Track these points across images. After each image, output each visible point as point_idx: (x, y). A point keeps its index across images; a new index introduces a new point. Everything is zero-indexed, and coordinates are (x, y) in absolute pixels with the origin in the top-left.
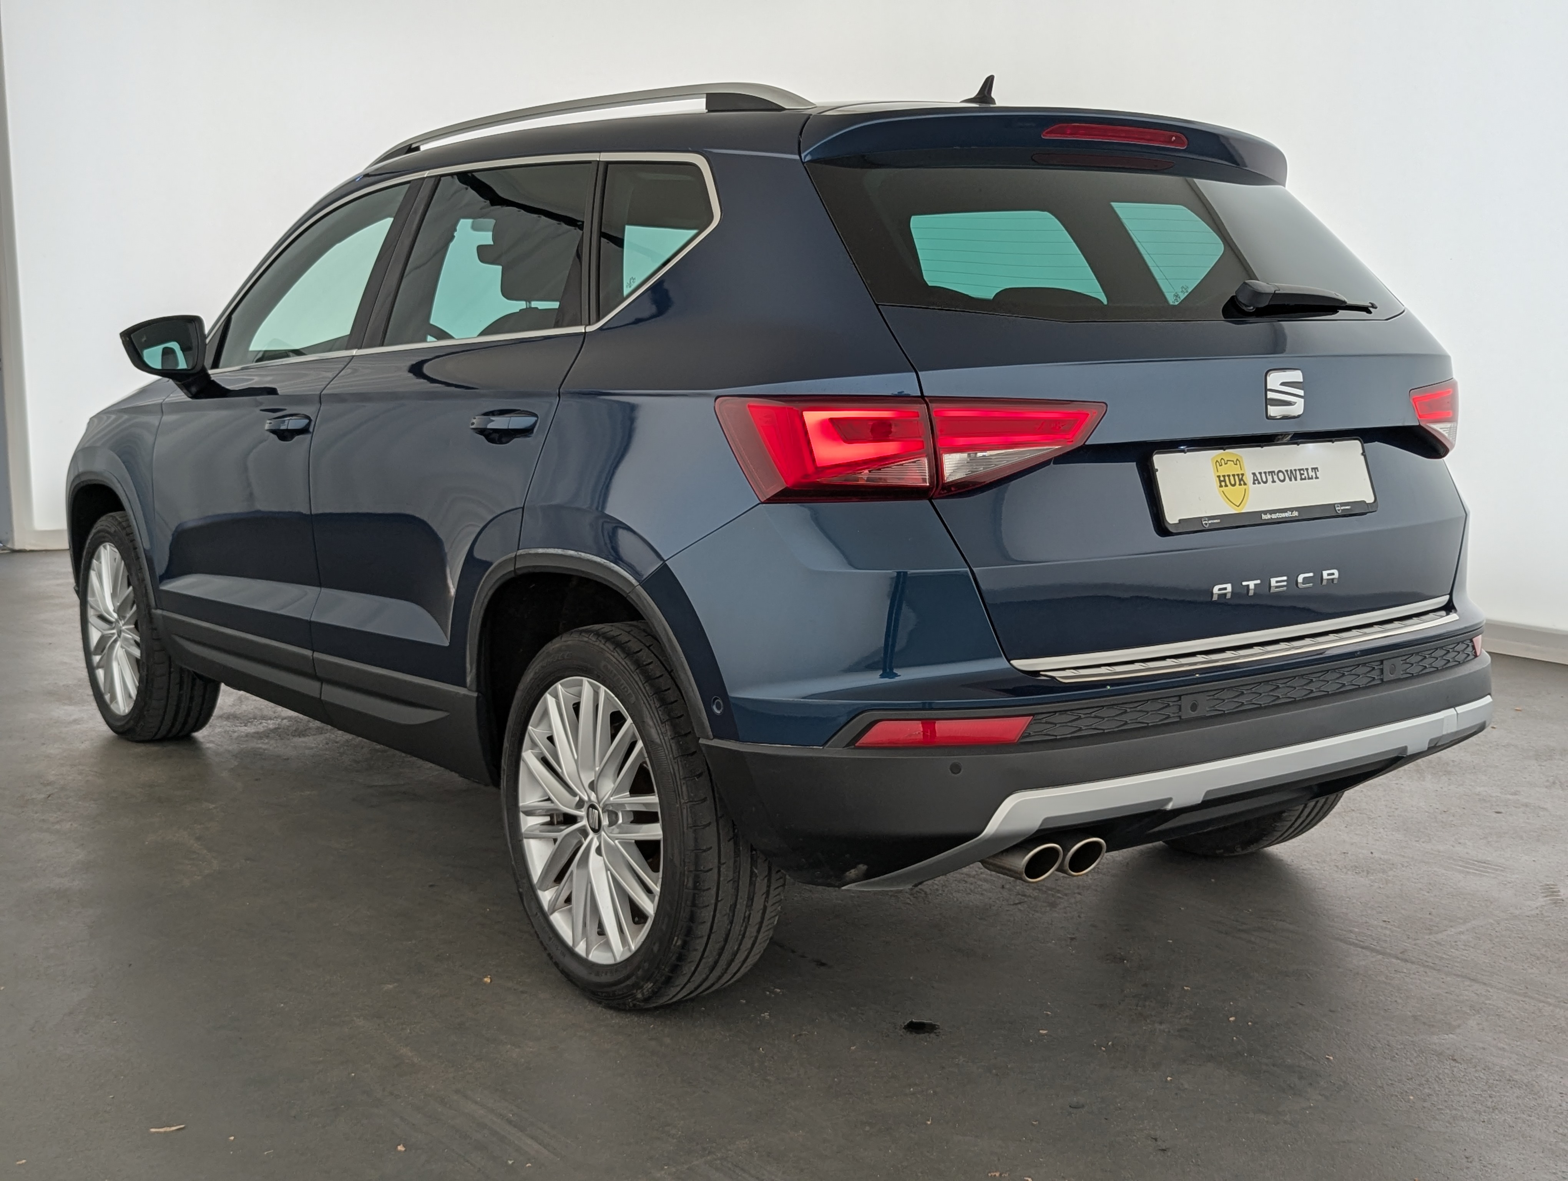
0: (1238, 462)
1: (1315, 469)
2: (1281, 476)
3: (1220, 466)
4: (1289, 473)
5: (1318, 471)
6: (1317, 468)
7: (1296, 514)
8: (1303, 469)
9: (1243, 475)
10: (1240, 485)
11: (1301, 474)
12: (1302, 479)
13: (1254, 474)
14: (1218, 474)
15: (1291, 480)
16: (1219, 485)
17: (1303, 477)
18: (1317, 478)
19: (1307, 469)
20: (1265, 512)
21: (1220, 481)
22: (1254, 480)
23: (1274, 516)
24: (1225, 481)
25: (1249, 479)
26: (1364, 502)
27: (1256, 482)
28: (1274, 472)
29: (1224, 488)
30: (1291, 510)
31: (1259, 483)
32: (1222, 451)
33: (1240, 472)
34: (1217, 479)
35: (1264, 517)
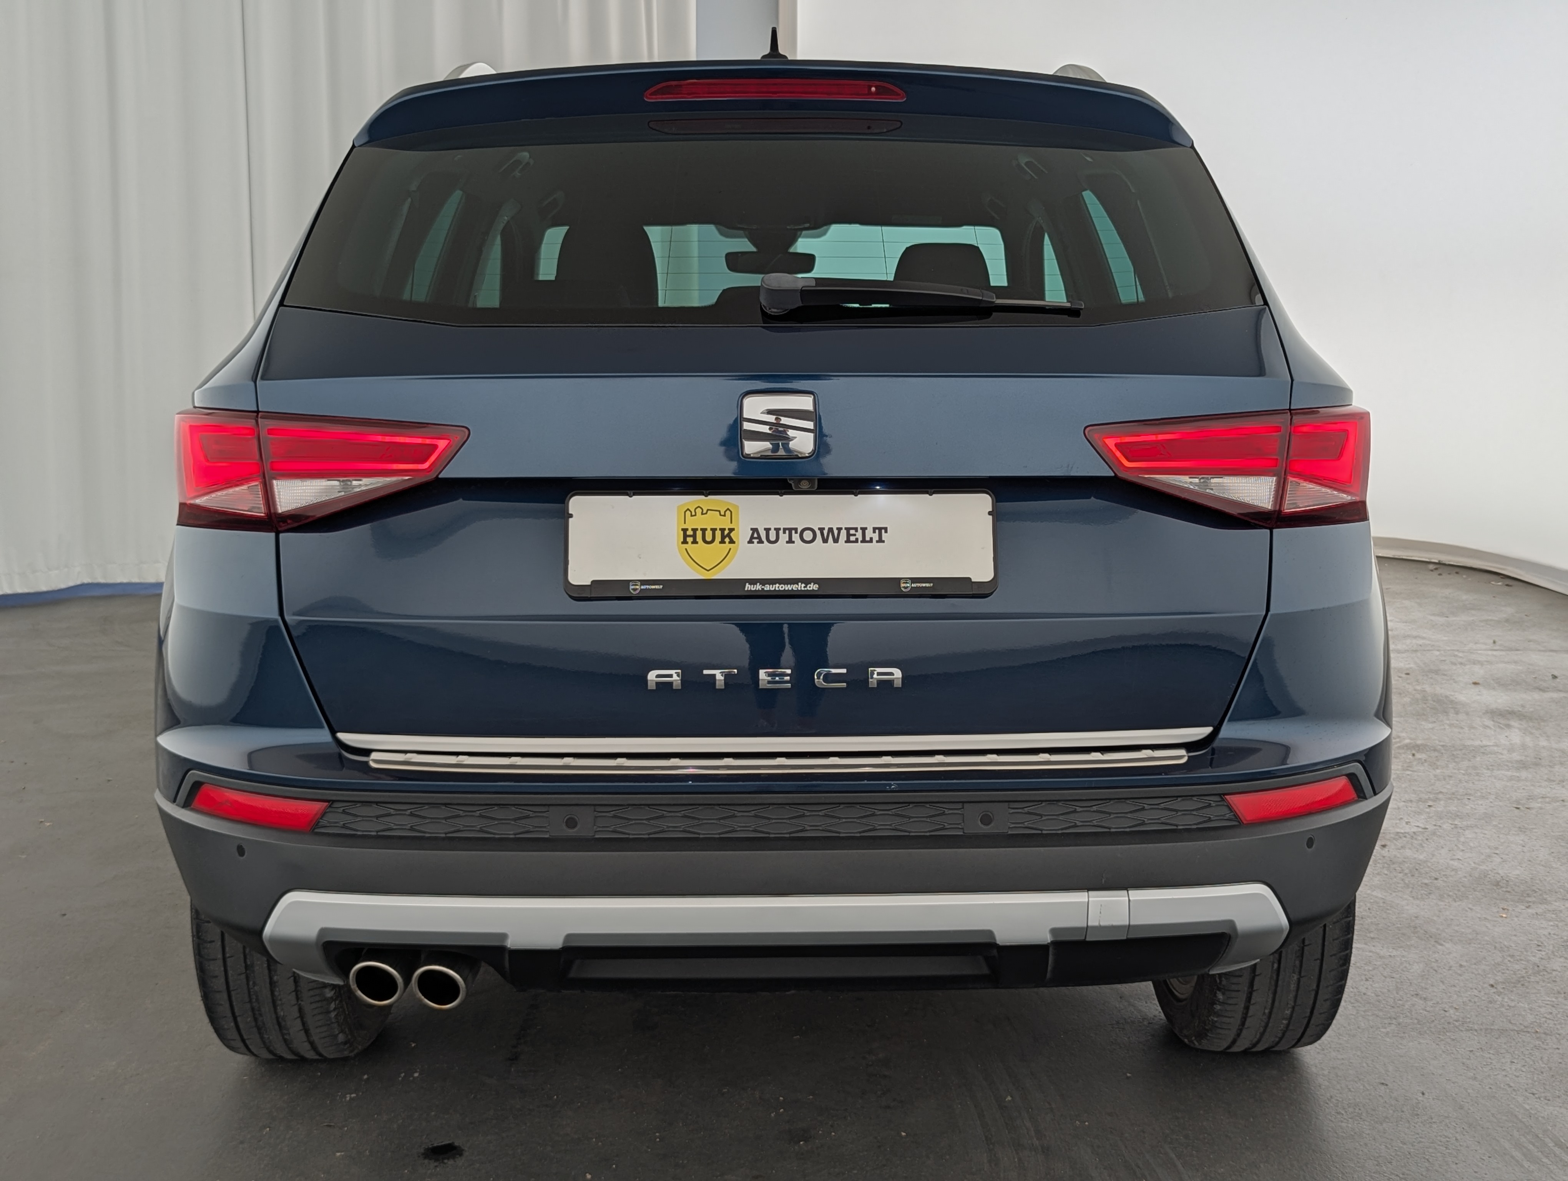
0: (728, 513)
1: (880, 530)
2: (808, 535)
3: (692, 516)
4: (825, 532)
5: (886, 532)
6: (886, 529)
7: (813, 587)
8: (856, 529)
9: (731, 530)
10: (722, 542)
11: (849, 535)
12: (848, 541)
13: (754, 530)
14: (685, 527)
15: (825, 541)
16: (682, 540)
17: (852, 538)
18: (880, 540)
19: (864, 530)
20: (753, 582)
21: (685, 536)
22: (752, 537)
23: (767, 588)
24: (694, 536)
25: (742, 535)
26: (969, 579)
27: (755, 541)
28: (796, 530)
29: (690, 546)
30: (807, 581)
31: (761, 542)
32: (703, 497)
33: (727, 526)
34: (682, 532)
35: (748, 587)
